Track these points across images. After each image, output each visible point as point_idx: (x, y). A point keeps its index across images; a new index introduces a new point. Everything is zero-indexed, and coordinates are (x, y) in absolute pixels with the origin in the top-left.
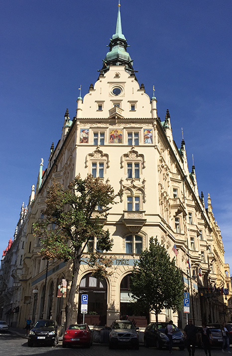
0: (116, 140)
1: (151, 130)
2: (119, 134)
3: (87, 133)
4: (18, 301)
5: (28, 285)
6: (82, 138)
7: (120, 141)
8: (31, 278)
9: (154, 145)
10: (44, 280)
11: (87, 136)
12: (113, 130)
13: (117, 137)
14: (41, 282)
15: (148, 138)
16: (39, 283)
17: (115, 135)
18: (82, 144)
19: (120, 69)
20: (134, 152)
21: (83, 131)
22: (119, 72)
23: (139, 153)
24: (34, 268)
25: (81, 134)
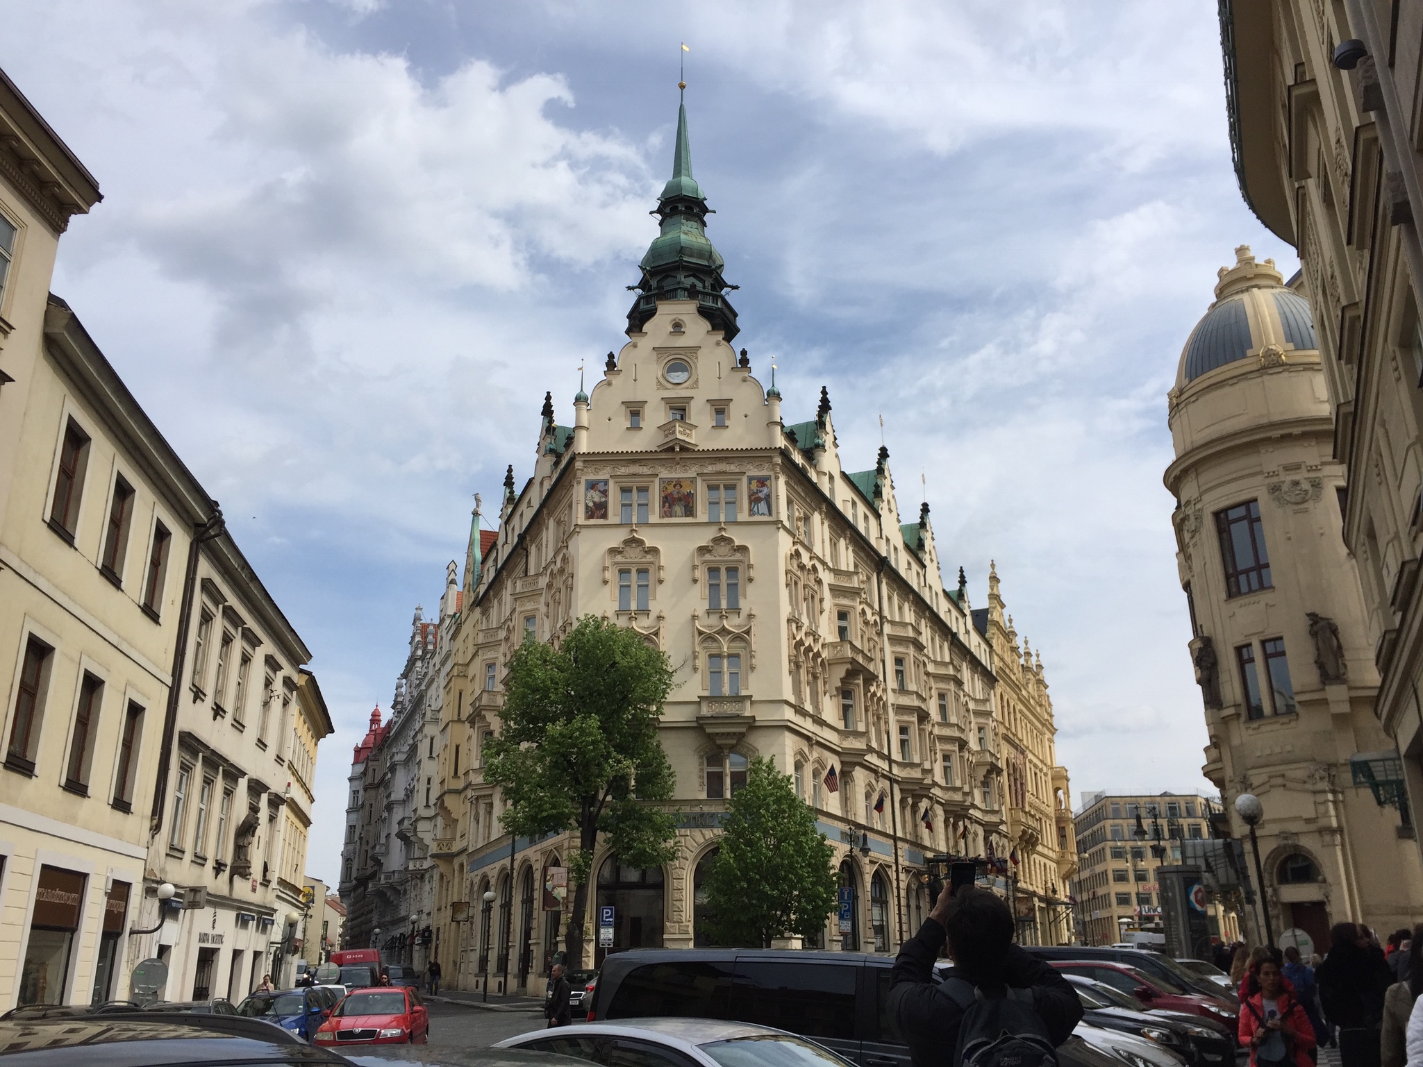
0: (678, 509)
1: (768, 478)
2: (685, 490)
3: (605, 493)
4: (426, 910)
5: (456, 867)
6: (591, 504)
7: (690, 511)
8: (465, 850)
9: (773, 519)
10: (507, 861)
11: (603, 499)
12: (669, 481)
13: (680, 499)
14: (498, 865)
15: (758, 500)
16: (492, 866)
17: (676, 496)
18: (592, 522)
19: (685, 310)
20: (723, 539)
21: (592, 485)
22: (681, 317)
23: (736, 544)
24: (473, 824)
25: (589, 495)
